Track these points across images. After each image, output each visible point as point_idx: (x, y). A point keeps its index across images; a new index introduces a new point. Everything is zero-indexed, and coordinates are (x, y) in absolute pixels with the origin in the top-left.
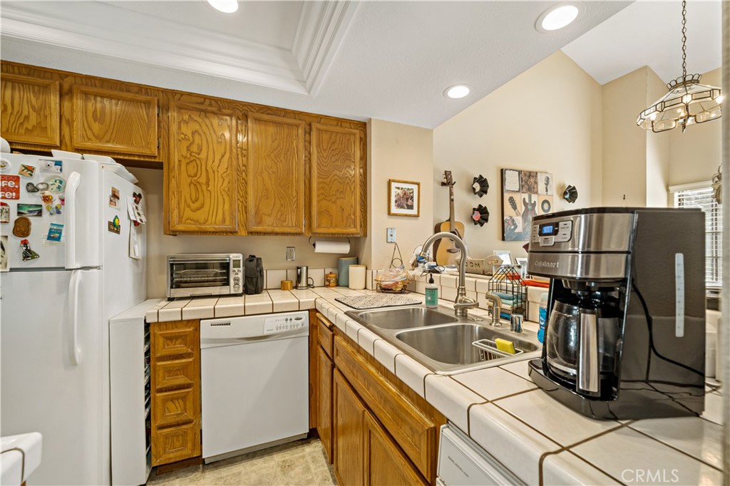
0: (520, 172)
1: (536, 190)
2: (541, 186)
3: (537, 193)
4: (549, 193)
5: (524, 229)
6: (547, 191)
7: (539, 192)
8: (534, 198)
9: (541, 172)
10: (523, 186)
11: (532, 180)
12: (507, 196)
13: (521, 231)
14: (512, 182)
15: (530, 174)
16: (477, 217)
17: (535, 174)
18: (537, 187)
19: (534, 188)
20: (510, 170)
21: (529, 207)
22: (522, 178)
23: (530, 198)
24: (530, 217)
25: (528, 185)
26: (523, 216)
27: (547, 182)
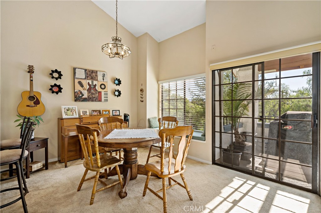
0: (86, 70)
1: (96, 79)
2: (100, 77)
3: (97, 80)
4: (104, 81)
5: (88, 97)
6: (103, 79)
7: (98, 80)
8: (95, 82)
9: (100, 71)
10: (87, 77)
11: (94, 74)
12: (76, 81)
13: (87, 97)
14: (81, 74)
15: (93, 72)
16: (56, 89)
17: (96, 72)
18: (97, 78)
19: (95, 78)
20: (79, 68)
21: (92, 86)
22: (87, 73)
23: (92, 82)
24: (92, 91)
25: (91, 76)
26: (88, 90)
27: (104, 76)
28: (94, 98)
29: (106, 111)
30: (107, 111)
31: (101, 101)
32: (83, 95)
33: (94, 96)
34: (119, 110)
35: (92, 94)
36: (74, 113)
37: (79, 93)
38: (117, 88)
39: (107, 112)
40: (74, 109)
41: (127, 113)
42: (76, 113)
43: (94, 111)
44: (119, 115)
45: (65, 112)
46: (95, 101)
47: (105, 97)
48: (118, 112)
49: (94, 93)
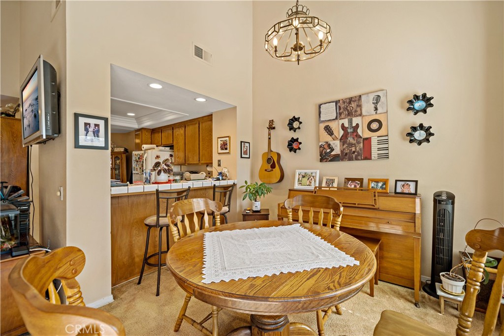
0: (337, 102)
1: (359, 113)
2: (367, 107)
3: (361, 115)
4: (378, 112)
5: (342, 152)
6: (376, 109)
7: (364, 113)
8: (356, 121)
9: (367, 93)
10: (340, 114)
11: (353, 105)
12: (322, 126)
13: (339, 152)
14: (329, 112)
15: (351, 100)
16: (296, 146)
17: (357, 98)
18: (361, 110)
19: (356, 111)
20: (325, 103)
21: (349, 131)
22: (340, 107)
23: (350, 122)
24: (350, 139)
25: (348, 111)
26: (341, 140)
27: (378, 99)
28: (354, 152)
29: (377, 182)
30: (380, 180)
31: (370, 158)
32: (332, 150)
33: (353, 149)
34: (416, 182)
35: (351, 145)
36: (313, 182)
37: (326, 147)
39: (380, 184)
40: (314, 175)
42: (315, 181)
43: (348, 180)
44: (416, 194)
45: (299, 179)
46: (357, 159)
47: (379, 149)
48: (412, 185)
49: (354, 142)
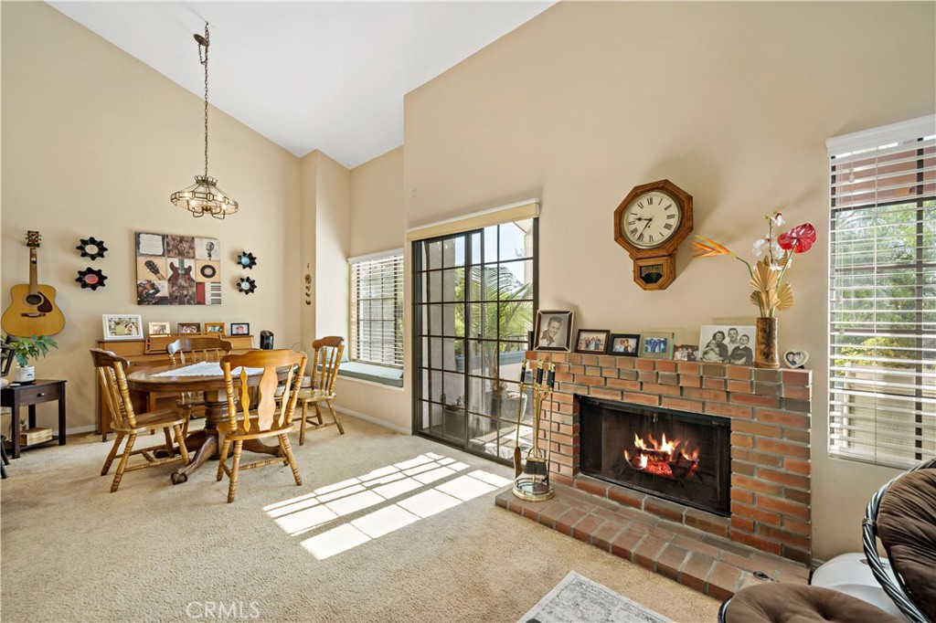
0: (164, 237)
1: (192, 255)
2: (201, 251)
3: (193, 258)
5: (171, 294)
6: (210, 256)
7: (197, 257)
8: (187, 263)
9: (201, 238)
10: (169, 251)
11: (185, 245)
12: (142, 261)
13: (167, 295)
14: (152, 246)
15: (182, 239)
16: (90, 279)
17: (190, 239)
18: (194, 252)
19: (188, 253)
20: (147, 233)
21: (180, 272)
22: (168, 243)
23: (182, 263)
24: (181, 282)
25: (179, 250)
26: (169, 280)
27: (211, 247)
28: (186, 296)
29: (214, 325)
30: (218, 324)
31: (204, 304)
32: (158, 291)
33: (185, 293)
34: (248, 324)
35: (182, 287)
36: (134, 330)
37: (148, 286)
38: (247, 273)
39: (217, 328)
40: (133, 320)
41: (268, 328)
42: (137, 329)
43: (183, 325)
44: (248, 334)
45: (110, 327)
46: (189, 303)
47: (213, 295)
48: (245, 327)
49: (186, 285)
